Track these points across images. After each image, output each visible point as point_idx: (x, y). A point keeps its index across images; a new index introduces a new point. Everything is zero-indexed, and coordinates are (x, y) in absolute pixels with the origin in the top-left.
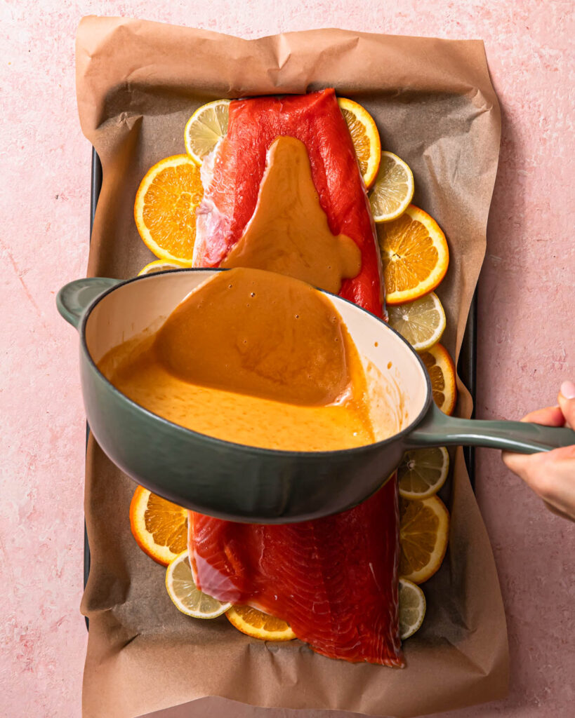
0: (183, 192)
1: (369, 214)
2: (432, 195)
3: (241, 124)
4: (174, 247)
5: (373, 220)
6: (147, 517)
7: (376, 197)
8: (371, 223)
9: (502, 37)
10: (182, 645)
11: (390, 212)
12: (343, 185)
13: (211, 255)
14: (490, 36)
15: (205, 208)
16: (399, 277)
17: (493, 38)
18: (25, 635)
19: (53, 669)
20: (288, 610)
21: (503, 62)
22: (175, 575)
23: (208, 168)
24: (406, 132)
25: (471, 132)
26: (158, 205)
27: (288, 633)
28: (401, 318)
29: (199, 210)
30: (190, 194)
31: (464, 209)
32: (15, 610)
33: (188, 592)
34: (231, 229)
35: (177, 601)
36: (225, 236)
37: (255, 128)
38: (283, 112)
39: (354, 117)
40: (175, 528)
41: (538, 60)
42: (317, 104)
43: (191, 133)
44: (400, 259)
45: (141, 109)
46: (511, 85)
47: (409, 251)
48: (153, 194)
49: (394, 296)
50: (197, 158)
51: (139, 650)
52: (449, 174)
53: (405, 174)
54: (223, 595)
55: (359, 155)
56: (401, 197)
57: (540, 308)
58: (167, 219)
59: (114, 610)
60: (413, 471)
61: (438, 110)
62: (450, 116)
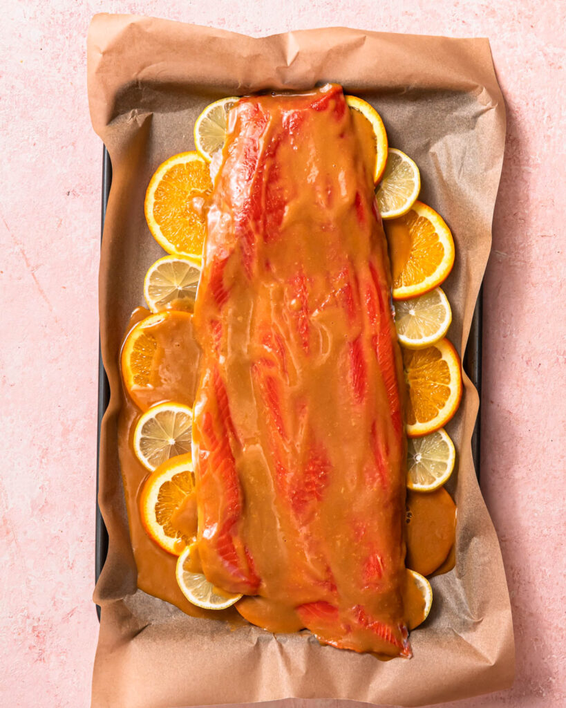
0: (193, 189)
2: (438, 191)
4: (183, 243)
6: (157, 509)
7: (383, 194)
9: (507, 35)
10: (192, 635)
11: (397, 208)
13: (220, 250)
14: (495, 34)
16: (406, 273)
17: (498, 36)
18: (38, 626)
19: (65, 659)
21: (507, 60)
22: (185, 567)
23: (217, 164)
24: (412, 129)
25: (476, 129)
26: (169, 201)
28: (407, 313)
30: (199, 190)
31: (470, 205)
32: (28, 601)
33: (199, 584)
35: (188, 592)
39: (362, 114)
41: (542, 58)
42: (324, 101)
43: (201, 130)
45: (151, 106)
46: (516, 83)
47: (417, 246)
48: (163, 190)
49: (400, 291)
50: (206, 155)
51: (150, 639)
52: (455, 171)
53: (412, 170)
56: (407, 193)
57: (544, 302)
58: (177, 215)
59: (125, 600)
60: (420, 463)
61: (443, 108)
62: (455, 114)
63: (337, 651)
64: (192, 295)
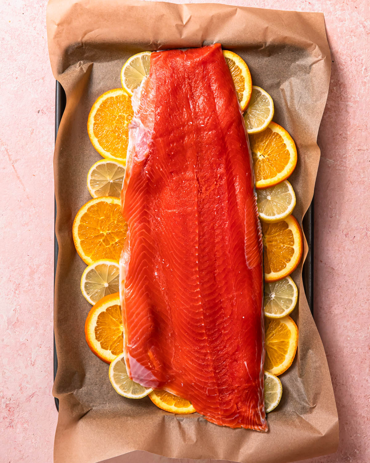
0: (120, 114)
1: (244, 128)
2: (286, 115)
3: (158, 68)
4: (114, 150)
5: (247, 132)
6: (96, 330)
7: (249, 117)
8: (245, 134)
9: (339, 13)
10: (119, 417)
11: (258, 127)
12: (227, 108)
13: (138, 155)
14: (331, 12)
15: (135, 124)
16: (264, 170)
17: (333, 14)
18: (9, 404)
19: (27, 427)
20: (190, 393)
21: (338, 29)
22: (115, 369)
23: (137, 97)
24: (268, 73)
25: (311, 73)
26: (104, 122)
27: (191, 408)
28: (266, 198)
29: (131, 126)
30: (124, 114)
31: (304, 124)
32: (3, 387)
33: (124, 381)
34: (152, 138)
35: (117, 387)
36: (148, 143)
37: (168, 71)
38: (186, 60)
39: (234, 63)
40: (115, 338)
41: (362, 29)
42: (209, 54)
43: (125, 74)
44: (264, 158)
45: (93, 59)
46: (344, 46)
47: (271, 152)
48: (100, 115)
49: (261, 183)
50: (129, 91)
51: (91, 420)
52: (296, 102)
53: (268, 101)
54: (147, 383)
55: (237, 88)
56: (265, 116)
57: (358, 195)
58: (109, 131)
59: (75, 393)
60: (274, 300)
61: (289, 59)
62: (297, 63)
63: (218, 427)
64: (119, 185)
